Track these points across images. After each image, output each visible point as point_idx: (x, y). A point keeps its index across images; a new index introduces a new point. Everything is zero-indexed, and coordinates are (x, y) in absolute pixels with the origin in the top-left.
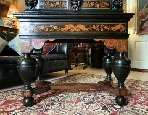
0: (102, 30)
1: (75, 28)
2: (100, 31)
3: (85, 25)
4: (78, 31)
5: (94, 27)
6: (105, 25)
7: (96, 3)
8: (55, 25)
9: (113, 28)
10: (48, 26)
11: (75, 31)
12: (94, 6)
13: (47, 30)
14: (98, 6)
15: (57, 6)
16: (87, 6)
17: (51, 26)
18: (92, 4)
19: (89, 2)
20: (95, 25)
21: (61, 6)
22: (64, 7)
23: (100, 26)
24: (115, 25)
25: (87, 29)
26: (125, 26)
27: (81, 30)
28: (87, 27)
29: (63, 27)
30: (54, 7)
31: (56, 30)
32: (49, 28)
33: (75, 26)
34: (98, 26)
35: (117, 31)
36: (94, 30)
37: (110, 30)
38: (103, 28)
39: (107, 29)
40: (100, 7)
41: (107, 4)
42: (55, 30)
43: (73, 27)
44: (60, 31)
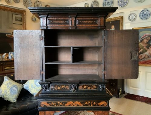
0: (92, 105)
1: (74, 104)
2: (91, 106)
3: (81, 102)
4: (76, 106)
5: (87, 103)
6: (94, 102)
7: (88, 86)
8: (60, 102)
9: (99, 104)
10: (56, 103)
11: (74, 106)
12: (86, 88)
13: (56, 105)
14: (89, 88)
15: (62, 89)
16: (82, 88)
17: (58, 103)
18: (85, 87)
19: (83, 86)
20: (87, 102)
21: (65, 89)
22: (67, 89)
23: (90, 103)
24: (100, 102)
25: (82, 104)
26: (107, 102)
27: (78, 105)
28: (82, 103)
29: (66, 103)
30: (60, 89)
31: (62, 105)
32: (57, 104)
33: (74, 102)
34: (89, 102)
35: (102, 106)
36: (86, 105)
37: (97, 105)
38: (93, 103)
39: (95, 104)
40: (90, 89)
41: (95, 87)
42: (60, 106)
43: (73, 103)
44: (64, 106)
